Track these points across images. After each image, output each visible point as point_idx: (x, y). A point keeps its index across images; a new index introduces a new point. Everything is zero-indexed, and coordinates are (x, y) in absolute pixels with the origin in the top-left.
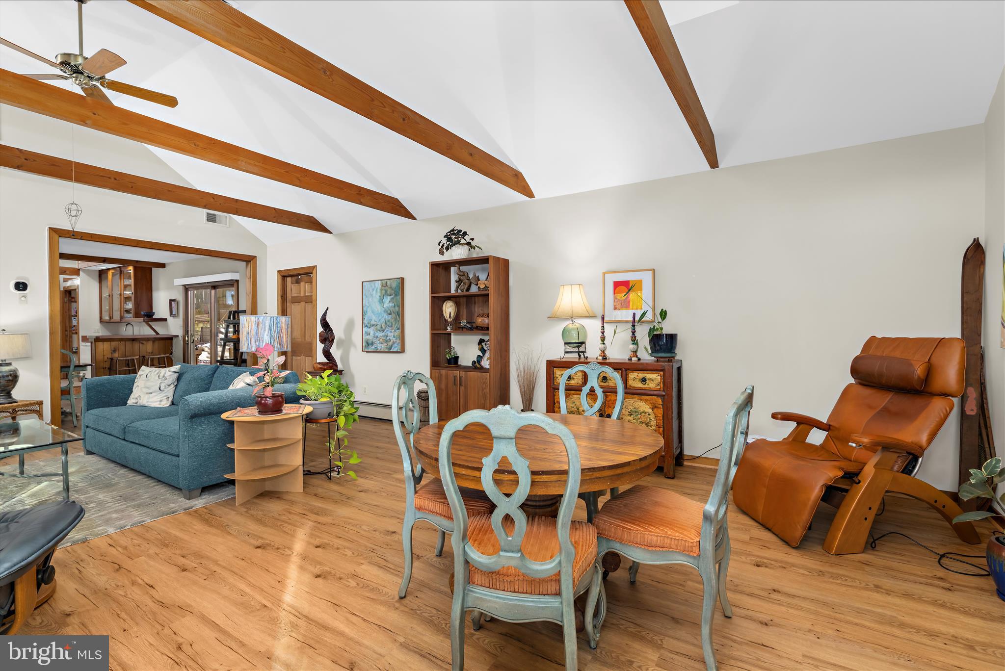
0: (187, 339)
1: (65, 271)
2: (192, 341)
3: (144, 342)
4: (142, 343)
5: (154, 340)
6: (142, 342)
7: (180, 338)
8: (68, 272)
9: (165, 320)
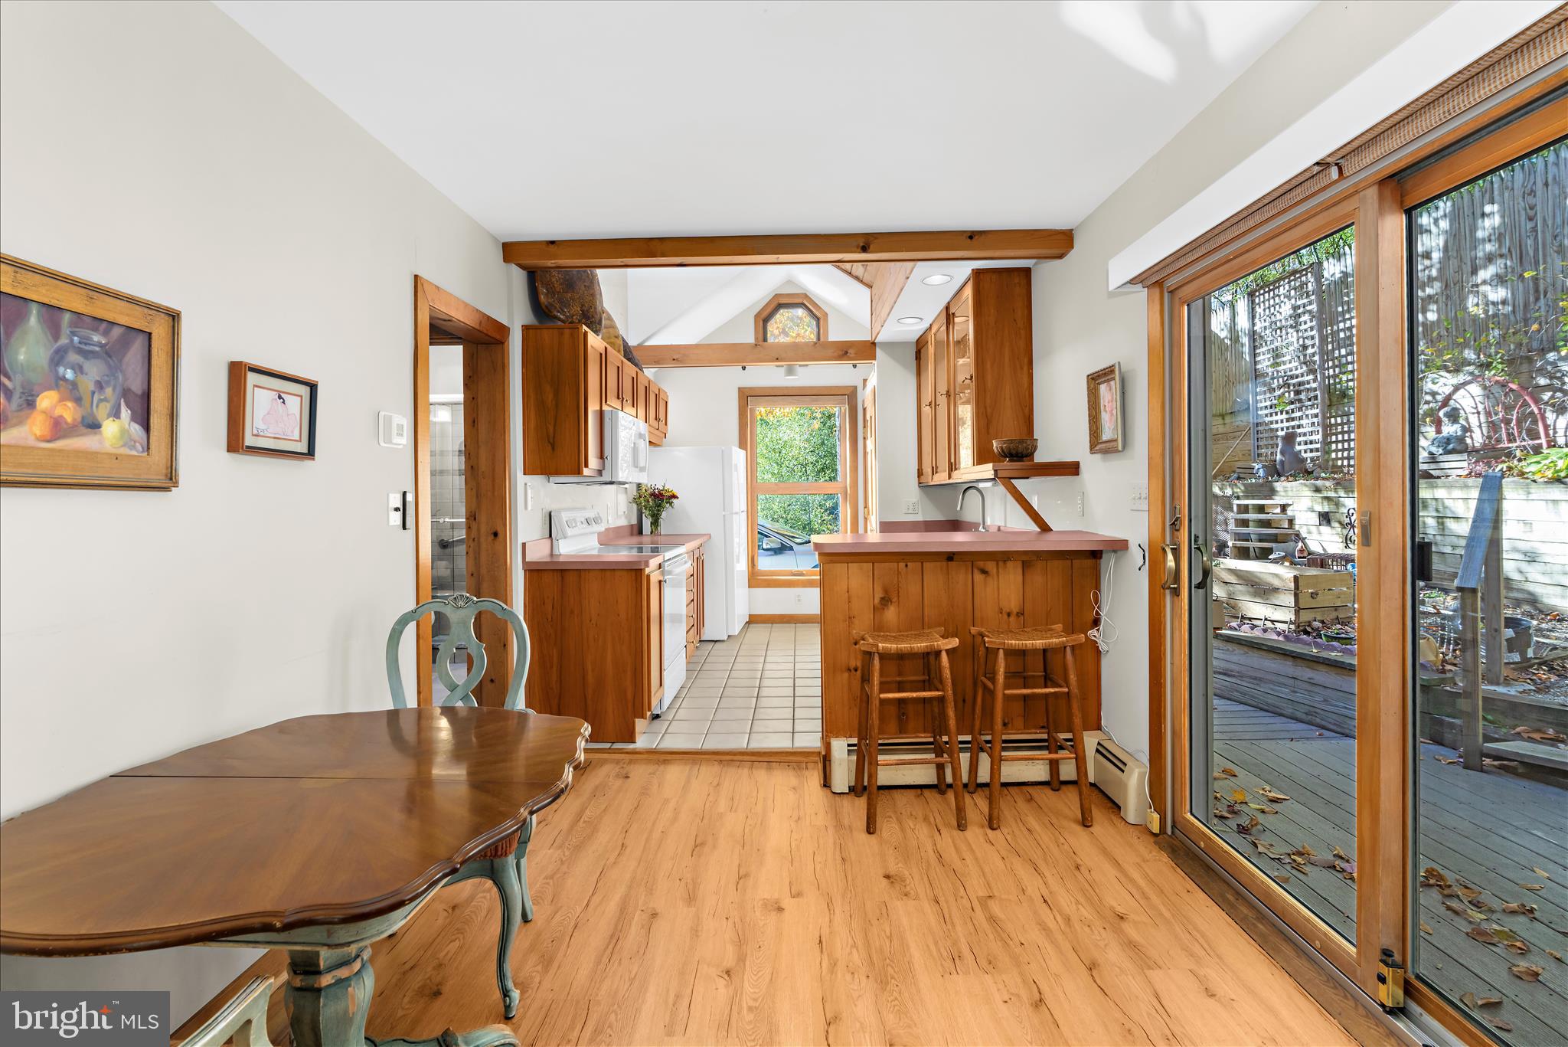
0: (1171, 562)
1: (846, 353)
2: (1198, 578)
3: (991, 566)
4: (984, 572)
5: (1028, 560)
6: (981, 564)
7: (1136, 556)
8: (851, 351)
9: (1072, 469)
